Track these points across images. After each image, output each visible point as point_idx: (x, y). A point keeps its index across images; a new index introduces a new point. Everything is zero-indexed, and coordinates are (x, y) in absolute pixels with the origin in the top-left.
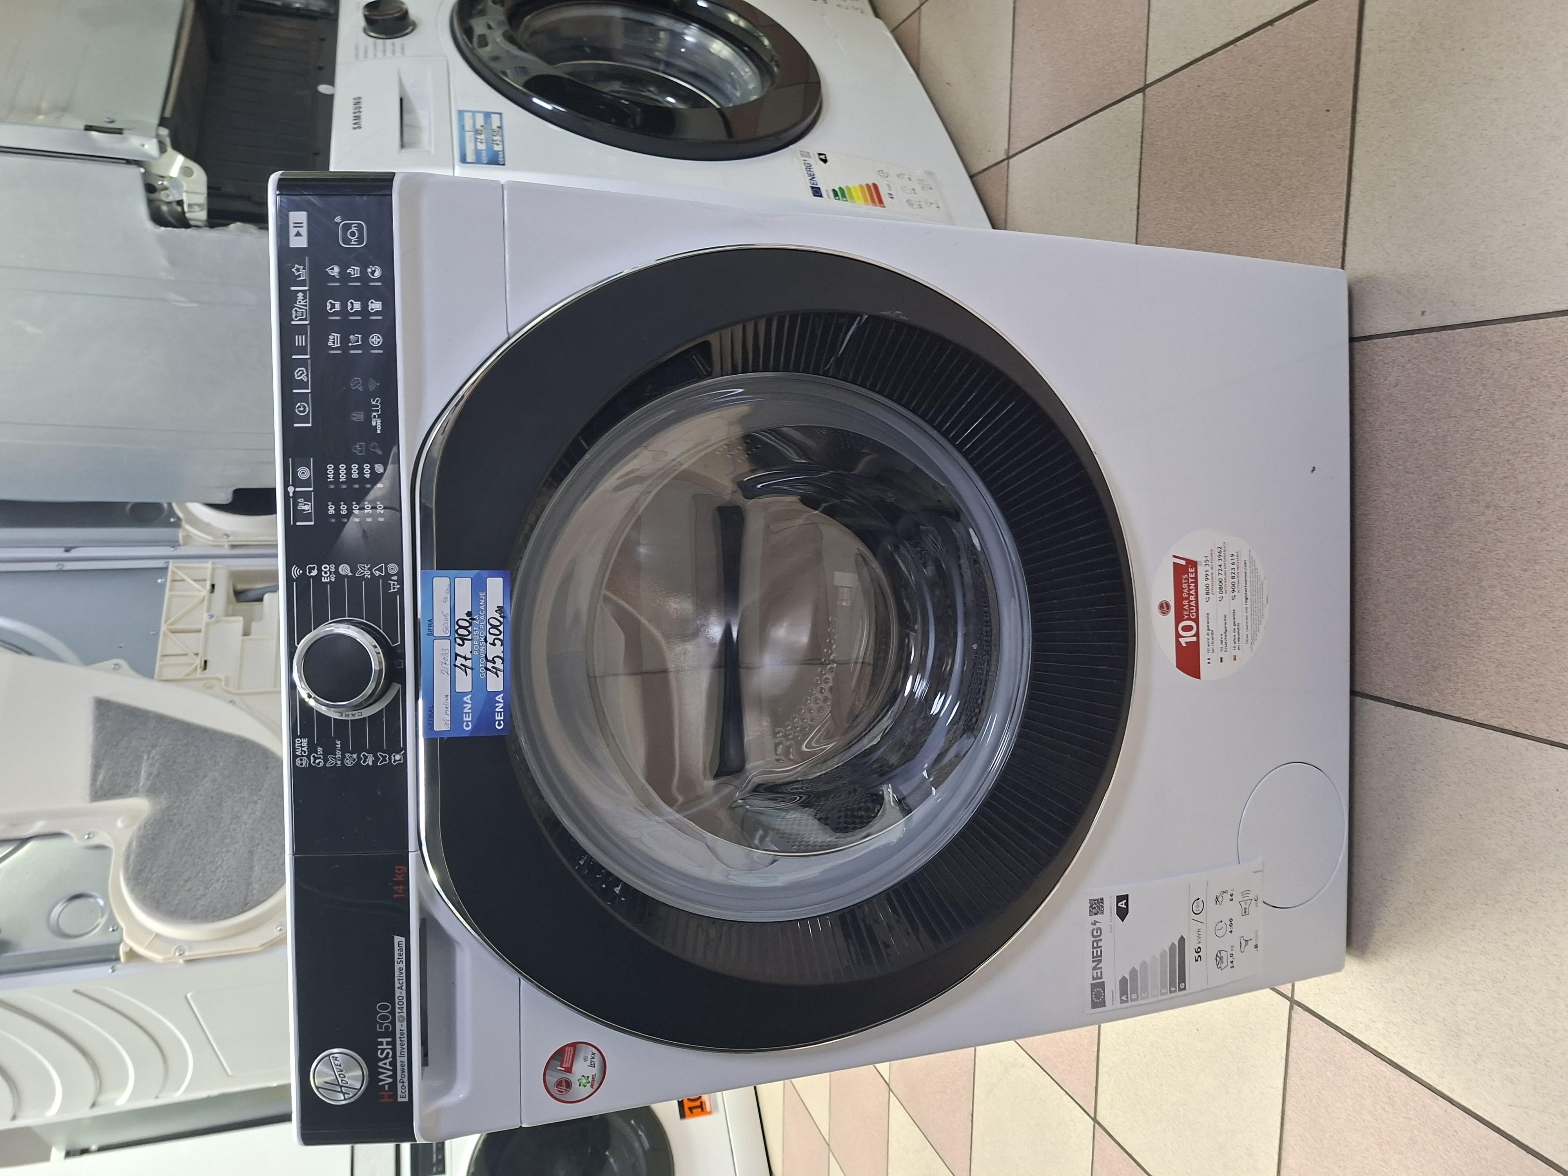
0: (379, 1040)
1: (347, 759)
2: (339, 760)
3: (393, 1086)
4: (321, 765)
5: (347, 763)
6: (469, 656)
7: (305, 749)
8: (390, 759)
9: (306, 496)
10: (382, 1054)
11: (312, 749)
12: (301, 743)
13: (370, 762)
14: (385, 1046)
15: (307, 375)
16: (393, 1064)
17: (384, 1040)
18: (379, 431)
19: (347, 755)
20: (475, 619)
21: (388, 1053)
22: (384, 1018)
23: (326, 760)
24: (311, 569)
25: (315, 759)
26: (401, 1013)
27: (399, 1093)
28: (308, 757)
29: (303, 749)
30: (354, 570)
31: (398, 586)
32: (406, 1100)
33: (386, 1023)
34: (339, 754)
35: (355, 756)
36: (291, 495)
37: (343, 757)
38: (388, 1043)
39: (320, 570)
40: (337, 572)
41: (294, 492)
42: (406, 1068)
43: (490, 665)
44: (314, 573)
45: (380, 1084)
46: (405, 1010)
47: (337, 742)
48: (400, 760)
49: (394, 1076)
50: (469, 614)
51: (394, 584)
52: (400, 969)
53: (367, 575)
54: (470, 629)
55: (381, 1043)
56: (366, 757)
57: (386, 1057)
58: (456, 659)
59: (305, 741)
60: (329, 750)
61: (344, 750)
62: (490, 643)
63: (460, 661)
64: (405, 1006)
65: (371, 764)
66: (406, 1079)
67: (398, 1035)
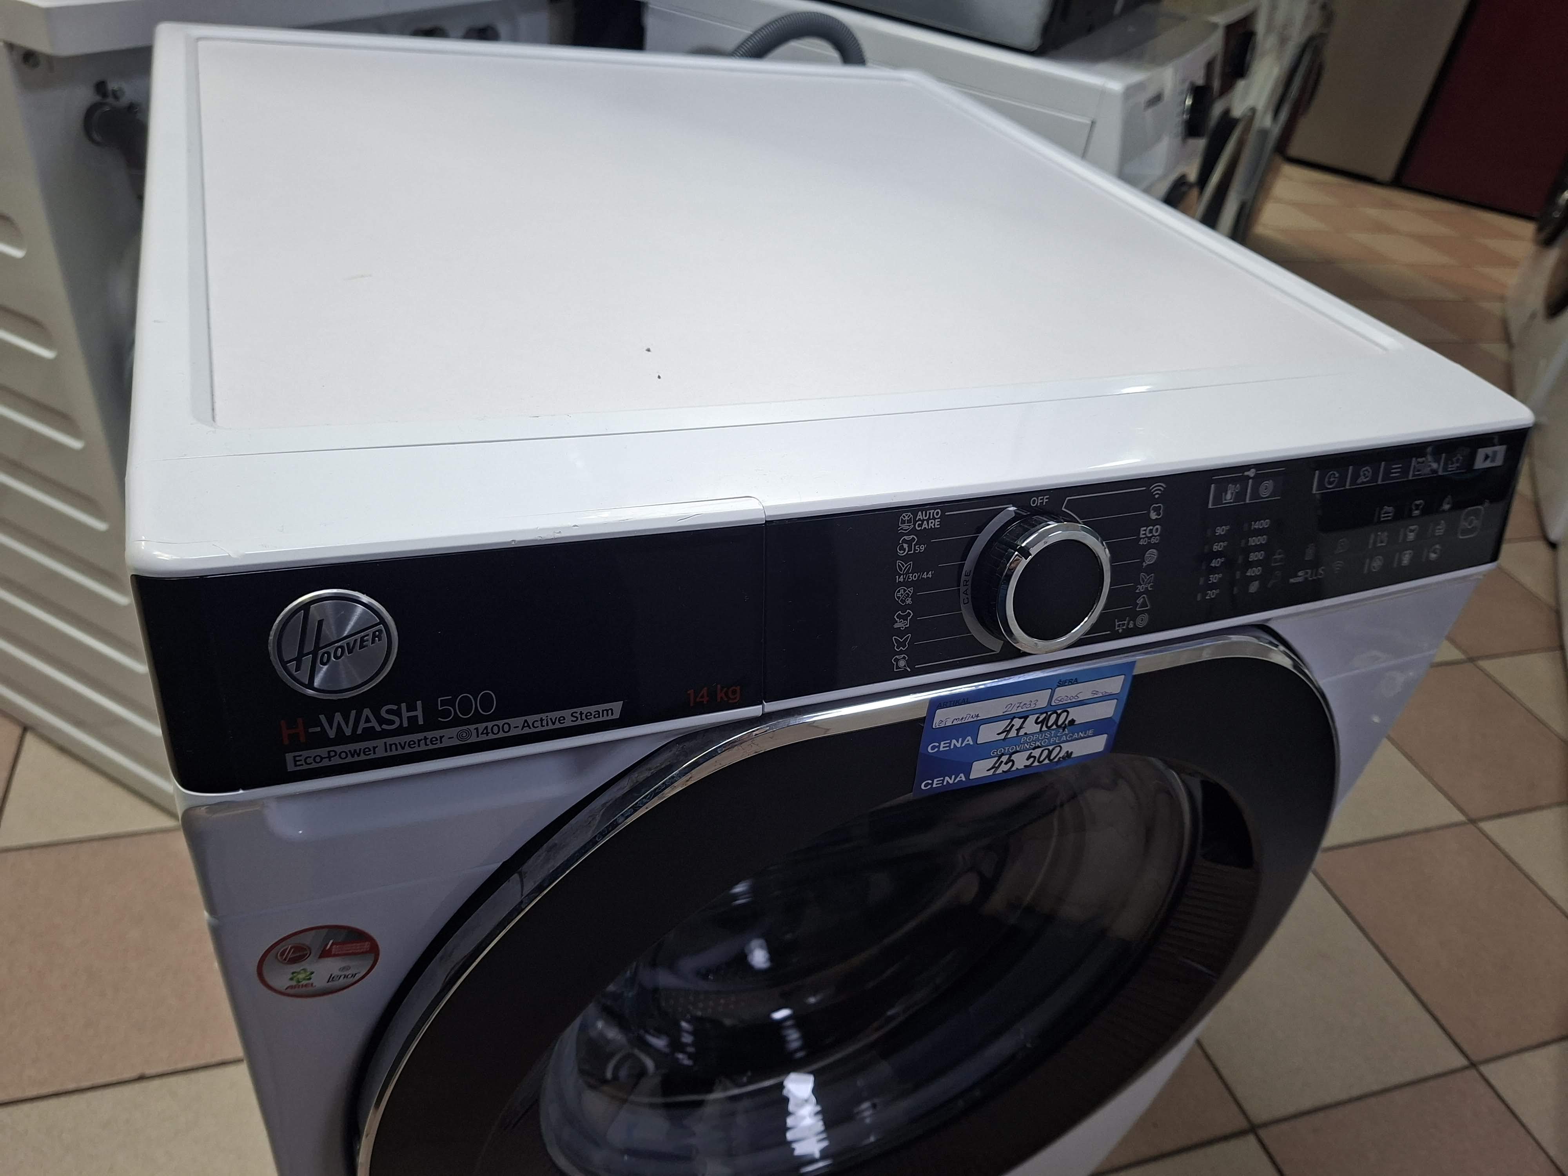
0: (419, 703)
1: (905, 591)
2: (904, 579)
3: (322, 740)
4: (901, 553)
5: (899, 591)
6: (1022, 732)
7: (925, 525)
8: (901, 652)
9: (1240, 495)
10: (389, 712)
11: (924, 536)
12: (934, 519)
13: (900, 624)
14: (405, 714)
15: (1363, 483)
16: (370, 734)
17: (419, 713)
18: (1292, 580)
19: (911, 590)
20: (1064, 730)
21: (392, 722)
22: (465, 706)
23: (905, 559)
24: (1157, 510)
25: (909, 543)
26: (474, 733)
27: (305, 753)
28: (913, 531)
29: (925, 522)
30: (1150, 569)
31: (1120, 631)
32: (291, 767)
33: (455, 711)
34: (913, 577)
35: (909, 601)
36: (1246, 473)
37: (906, 584)
38: (413, 720)
39: (1155, 522)
40: (1150, 546)
41: (1248, 477)
42: (363, 757)
43: (1004, 758)
44: (1153, 516)
45: (322, 718)
46: (484, 738)
47: (930, 573)
48: (898, 667)
49: (341, 739)
50: (1072, 722)
51: (1124, 624)
52: (561, 719)
53: (1141, 588)
54: (1054, 727)
55: (411, 708)
56: (905, 618)
57: (381, 721)
58: (1020, 718)
59: (935, 524)
60: (919, 562)
61: (918, 585)
62: (1031, 753)
63: (1017, 722)
64: (491, 736)
65: (896, 626)
66: (336, 761)
67: (430, 735)
